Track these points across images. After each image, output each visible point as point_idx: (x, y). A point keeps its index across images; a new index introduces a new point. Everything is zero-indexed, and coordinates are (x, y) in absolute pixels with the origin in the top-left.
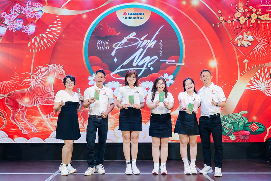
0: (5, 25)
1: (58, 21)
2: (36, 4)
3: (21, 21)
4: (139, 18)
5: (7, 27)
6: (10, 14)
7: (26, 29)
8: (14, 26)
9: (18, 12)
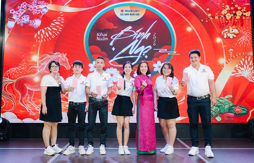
0: (14, 20)
1: (62, 17)
2: (42, 2)
3: (28, 17)
4: (135, 15)
5: (15, 22)
6: (17, 11)
7: (32, 23)
8: (22, 21)
9: (25, 9)
